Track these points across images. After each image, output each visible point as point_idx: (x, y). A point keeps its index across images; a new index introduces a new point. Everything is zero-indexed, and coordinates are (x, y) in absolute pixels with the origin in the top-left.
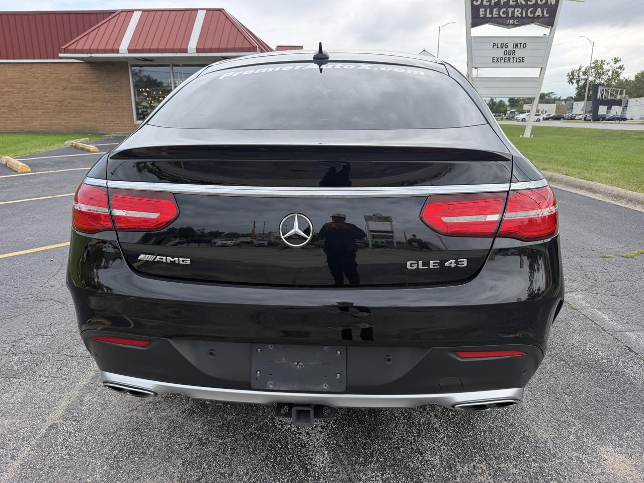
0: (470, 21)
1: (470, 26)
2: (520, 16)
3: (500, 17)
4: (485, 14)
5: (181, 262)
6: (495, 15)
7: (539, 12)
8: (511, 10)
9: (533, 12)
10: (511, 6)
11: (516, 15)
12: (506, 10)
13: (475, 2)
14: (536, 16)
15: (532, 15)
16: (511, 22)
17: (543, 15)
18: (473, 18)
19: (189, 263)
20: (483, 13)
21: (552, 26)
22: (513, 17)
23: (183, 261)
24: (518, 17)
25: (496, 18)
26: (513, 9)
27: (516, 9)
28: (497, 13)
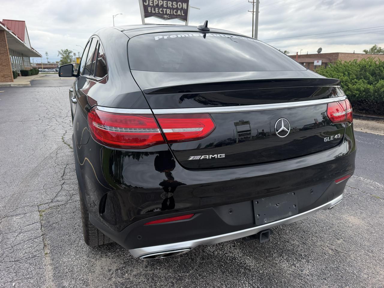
0: (143, 14)
1: (144, 17)
2: (170, 13)
3: (159, 13)
4: (151, 11)
5: (219, 157)
6: (157, 12)
7: (179, 13)
8: (165, 10)
9: (176, 12)
10: (165, 8)
11: (168, 13)
12: (163, 9)
13: (145, 3)
14: (178, 14)
15: (176, 14)
16: (166, 16)
17: (181, 14)
18: (145, 12)
19: (224, 156)
20: (150, 10)
21: (186, 21)
22: (166, 14)
23: (220, 156)
24: (169, 14)
25: (157, 13)
26: (166, 9)
27: (168, 10)
28: (158, 11)
